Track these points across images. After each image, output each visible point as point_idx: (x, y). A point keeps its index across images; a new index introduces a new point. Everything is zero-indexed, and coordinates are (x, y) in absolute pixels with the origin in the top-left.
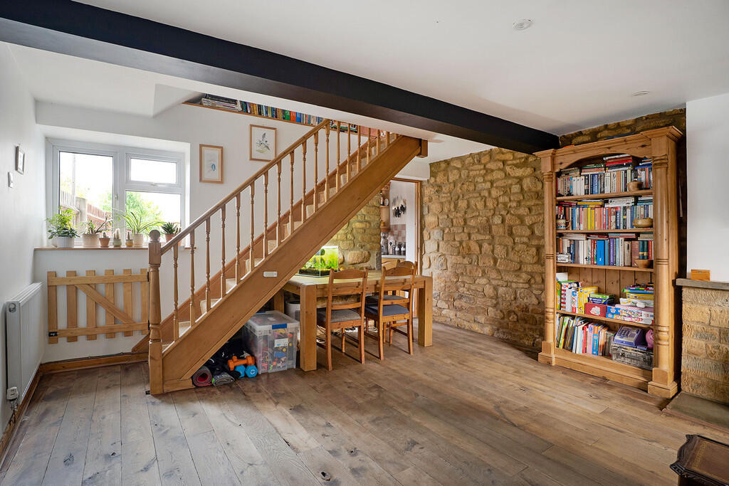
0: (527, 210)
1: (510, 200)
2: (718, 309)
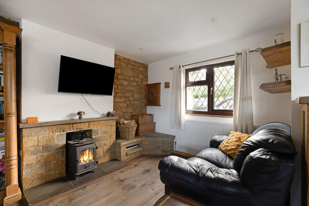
2: (42, 136)
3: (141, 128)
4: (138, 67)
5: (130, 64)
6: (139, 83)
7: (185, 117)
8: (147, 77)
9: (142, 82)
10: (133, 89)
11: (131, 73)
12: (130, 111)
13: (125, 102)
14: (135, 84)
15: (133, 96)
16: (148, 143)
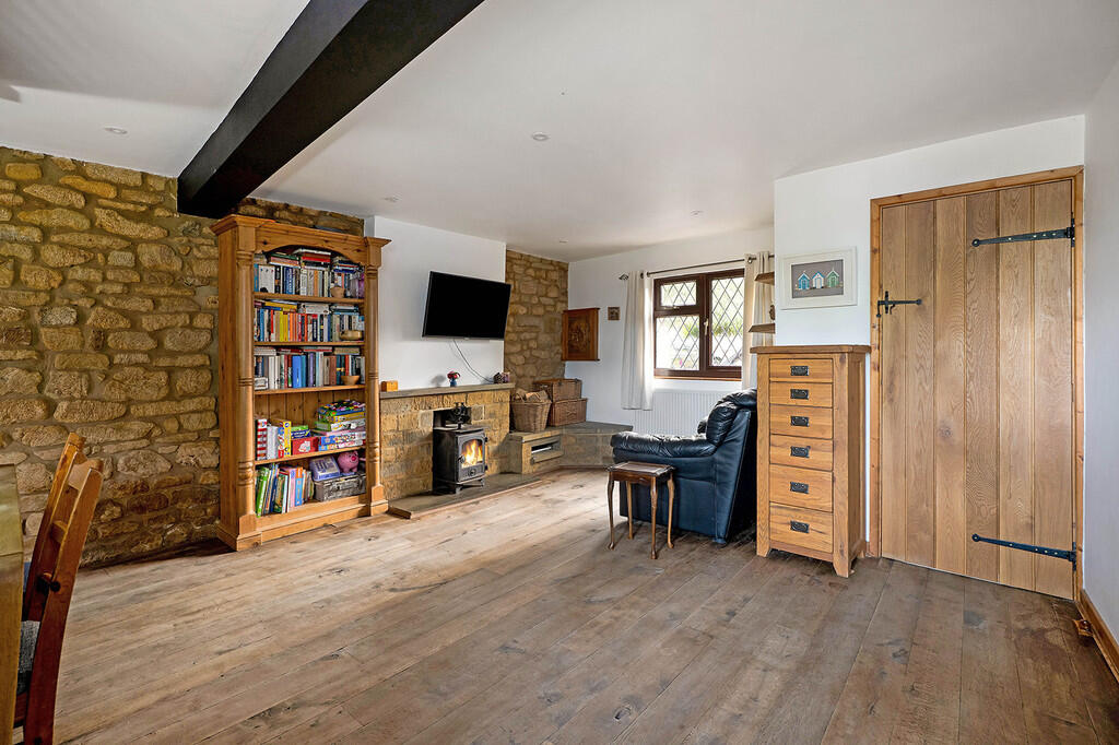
0: (149, 303)
1: (104, 279)
2: (402, 415)
3: (557, 409)
4: (547, 271)
5: (530, 267)
6: (549, 309)
7: (653, 384)
8: (565, 294)
9: (555, 306)
10: (536, 322)
11: (532, 287)
12: (531, 373)
13: (521, 352)
14: (540, 311)
15: (536, 339)
16: (574, 440)
